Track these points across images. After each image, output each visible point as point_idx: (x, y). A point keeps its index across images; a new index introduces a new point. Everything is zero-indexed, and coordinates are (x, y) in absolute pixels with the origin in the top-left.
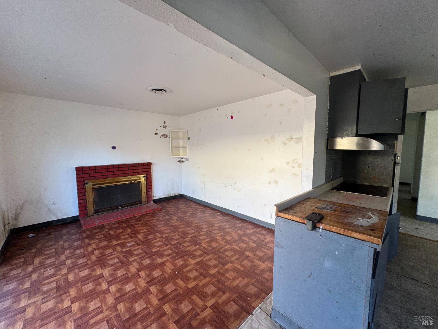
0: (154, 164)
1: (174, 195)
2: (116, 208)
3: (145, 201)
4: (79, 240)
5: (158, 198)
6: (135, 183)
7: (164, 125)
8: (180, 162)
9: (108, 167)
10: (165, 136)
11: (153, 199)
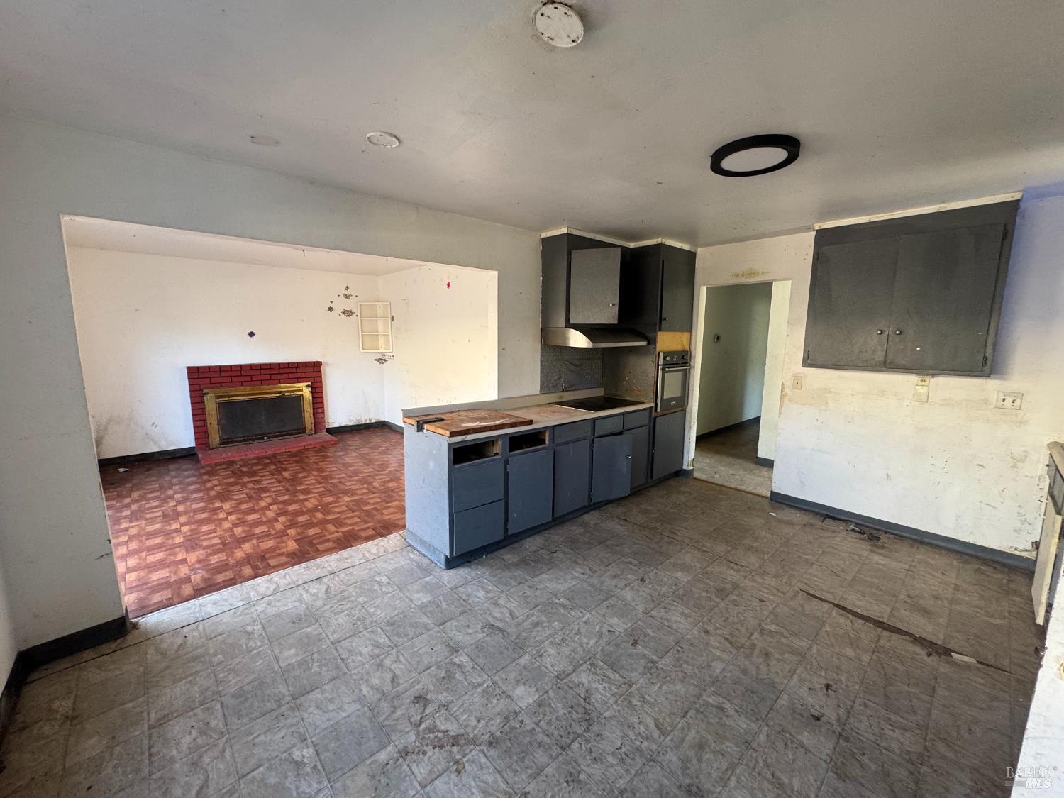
0: (327, 364)
1: (368, 422)
2: (258, 437)
3: (311, 430)
4: (199, 491)
5: (336, 425)
6: (291, 398)
7: (347, 292)
8: (381, 361)
9: (241, 368)
10: (347, 313)
11: (327, 427)
